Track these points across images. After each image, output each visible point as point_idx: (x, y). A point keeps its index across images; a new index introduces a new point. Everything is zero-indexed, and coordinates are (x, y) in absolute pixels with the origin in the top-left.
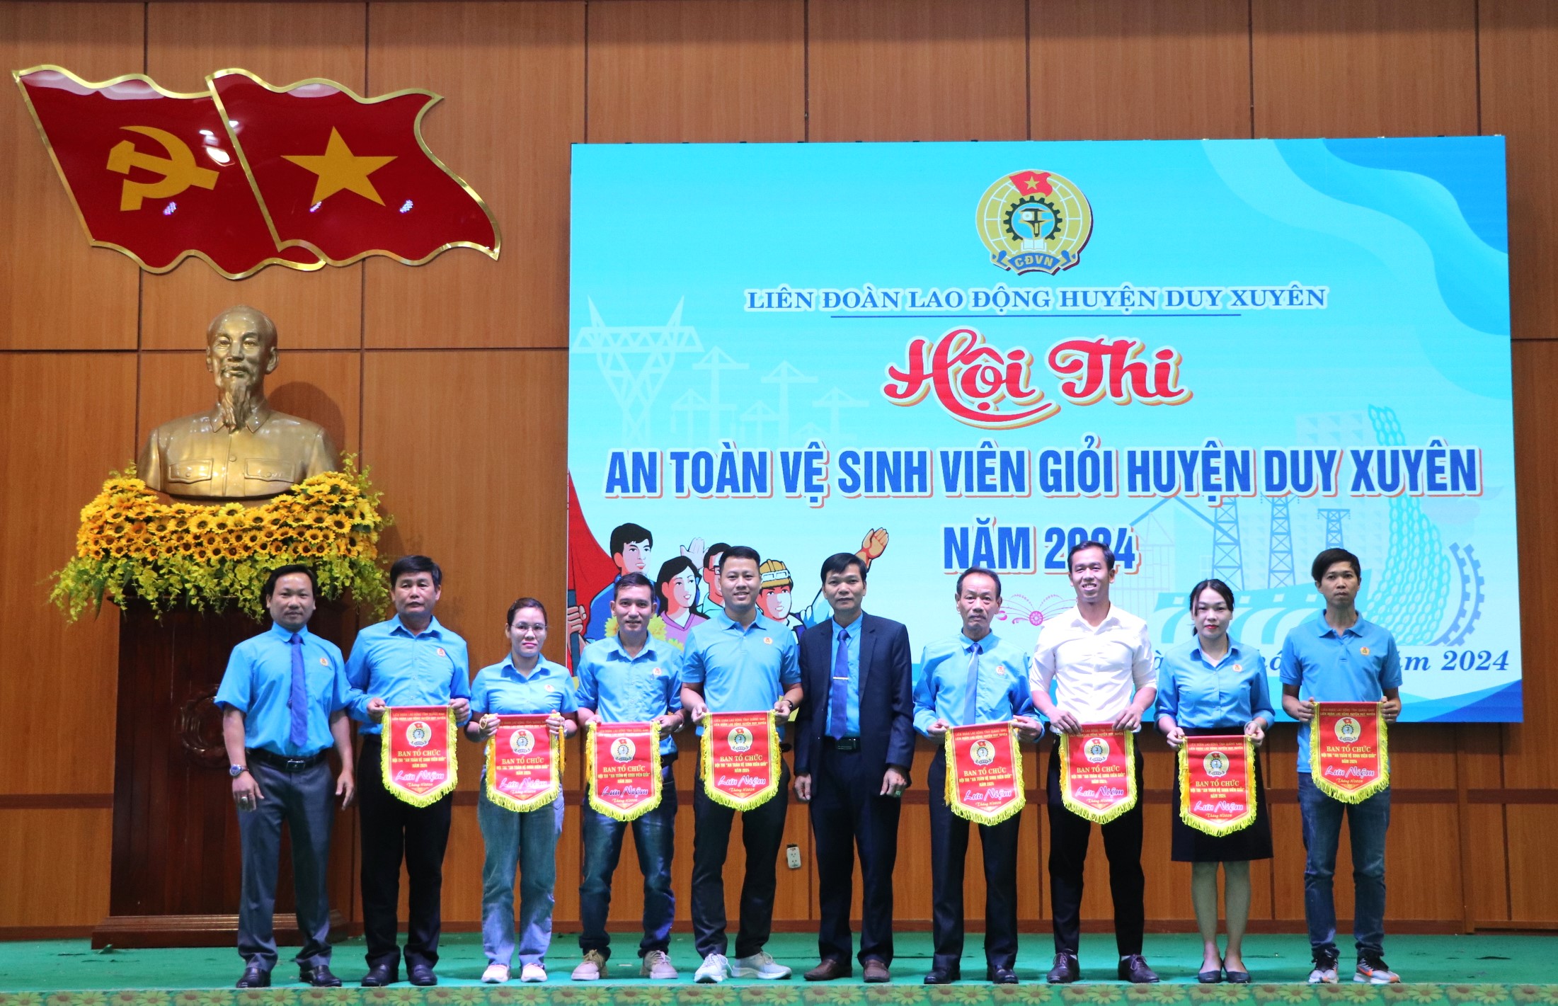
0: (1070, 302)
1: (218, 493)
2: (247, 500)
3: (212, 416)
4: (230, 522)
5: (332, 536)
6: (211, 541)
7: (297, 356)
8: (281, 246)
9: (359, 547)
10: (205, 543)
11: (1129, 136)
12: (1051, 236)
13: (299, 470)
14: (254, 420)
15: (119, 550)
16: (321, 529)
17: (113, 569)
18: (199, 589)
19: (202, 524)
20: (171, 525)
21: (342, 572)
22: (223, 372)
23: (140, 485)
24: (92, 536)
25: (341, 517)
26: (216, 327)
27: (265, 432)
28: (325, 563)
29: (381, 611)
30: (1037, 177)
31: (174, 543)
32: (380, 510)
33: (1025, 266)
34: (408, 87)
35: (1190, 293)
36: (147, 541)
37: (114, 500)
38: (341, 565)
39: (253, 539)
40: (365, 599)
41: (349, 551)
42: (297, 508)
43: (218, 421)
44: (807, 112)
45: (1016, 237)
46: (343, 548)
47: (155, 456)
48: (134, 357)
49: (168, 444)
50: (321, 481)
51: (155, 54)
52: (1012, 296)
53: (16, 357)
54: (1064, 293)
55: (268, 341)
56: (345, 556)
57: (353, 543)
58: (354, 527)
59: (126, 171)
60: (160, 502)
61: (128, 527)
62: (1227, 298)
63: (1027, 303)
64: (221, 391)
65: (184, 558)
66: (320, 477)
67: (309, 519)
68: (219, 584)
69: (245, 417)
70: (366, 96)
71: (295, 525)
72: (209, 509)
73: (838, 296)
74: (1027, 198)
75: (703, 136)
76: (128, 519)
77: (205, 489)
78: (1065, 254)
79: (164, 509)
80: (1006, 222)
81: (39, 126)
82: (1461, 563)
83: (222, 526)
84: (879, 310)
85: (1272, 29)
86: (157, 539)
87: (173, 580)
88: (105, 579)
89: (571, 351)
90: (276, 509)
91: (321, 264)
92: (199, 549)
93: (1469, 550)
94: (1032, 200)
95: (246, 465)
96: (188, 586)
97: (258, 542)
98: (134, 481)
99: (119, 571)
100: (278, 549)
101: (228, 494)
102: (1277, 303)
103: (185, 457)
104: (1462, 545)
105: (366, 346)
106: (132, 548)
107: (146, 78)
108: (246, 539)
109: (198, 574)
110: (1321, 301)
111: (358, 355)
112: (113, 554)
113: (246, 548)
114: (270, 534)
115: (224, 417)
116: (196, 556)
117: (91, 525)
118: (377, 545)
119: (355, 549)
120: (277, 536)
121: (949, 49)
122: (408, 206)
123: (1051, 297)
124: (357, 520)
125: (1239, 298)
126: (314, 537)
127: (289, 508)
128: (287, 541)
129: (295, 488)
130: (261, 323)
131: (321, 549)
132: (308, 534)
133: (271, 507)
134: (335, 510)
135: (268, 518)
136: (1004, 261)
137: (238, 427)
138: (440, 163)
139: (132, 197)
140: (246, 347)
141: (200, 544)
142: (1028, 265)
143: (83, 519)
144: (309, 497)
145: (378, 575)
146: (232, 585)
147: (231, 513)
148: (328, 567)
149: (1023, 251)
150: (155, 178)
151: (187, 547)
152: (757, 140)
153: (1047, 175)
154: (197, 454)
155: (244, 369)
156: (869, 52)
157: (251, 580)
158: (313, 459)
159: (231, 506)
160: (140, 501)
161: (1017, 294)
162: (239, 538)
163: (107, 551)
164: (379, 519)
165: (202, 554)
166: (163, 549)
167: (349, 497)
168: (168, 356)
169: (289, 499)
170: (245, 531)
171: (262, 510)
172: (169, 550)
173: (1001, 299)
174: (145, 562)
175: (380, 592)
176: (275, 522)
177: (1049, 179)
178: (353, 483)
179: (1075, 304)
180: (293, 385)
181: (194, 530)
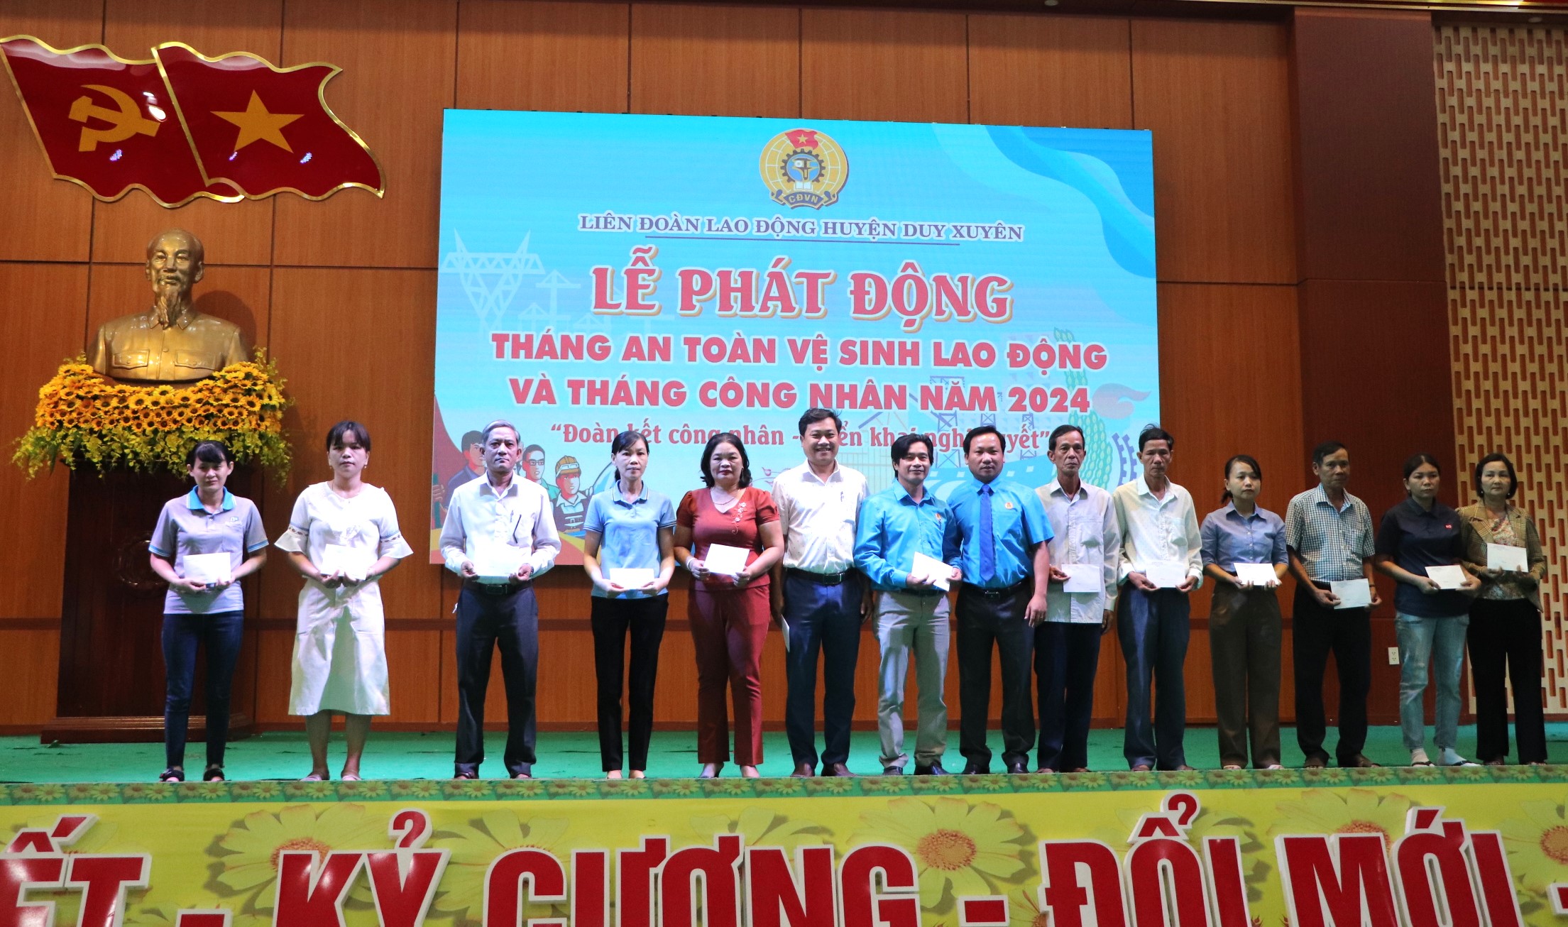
0: (830, 231)
1: (153, 377)
2: (177, 383)
3: (149, 316)
4: (162, 400)
5: (245, 413)
6: (146, 416)
7: (219, 269)
9: (267, 423)
10: (141, 417)
11: (877, 118)
12: (817, 180)
13: (219, 360)
14: (183, 320)
15: (71, 422)
16: (236, 407)
17: (65, 436)
18: (136, 454)
19: (139, 402)
20: (114, 402)
21: (252, 442)
22: (159, 281)
23: (89, 369)
24: (48, 410)
25: (253, 398)
26: (156, 242)
27: (190, 329)
28: (239, 435)
29: (283, 474)
30: (806, 134)
31: (116, 416)
32: (283, 394)
33: (797, 202)
34: (315, 60)
35: (921, 226)
36: (93, 414)
37: (68, 381)
38: (253, 437)
39: (181, 414)
40: (270, 464)
41: (259, 425)
42: (217, 390)
43: (154, 320)
44: (629, 90)
45: (790, 180)
46: (254, 423)
47: (101, 347)
48: (86, 267)
49: (113, 336)
50: (237, 369)
51: (111, 29)
52: (786, 225)
54: (826, 224)
55: (196, 256)
56: (255, 430)
57: (262, 419)
58: (263, 407)
59: (85, 120)
60: (105, 383)
61: (78, 403)
62: (949, 230)
63: (797, 230)
64: (158, 296)
65: (124, 429)
66: (236, 366)
67: (227, 399)
68: (152, 450)
69: (176, 317)
70: (281, 67)
71: (215, 404)
72: (145, 389)
73: (651, 221)
74: (799, 150)
75: (548, 105)
76: (78, 397)
77: (142, 374)
78: (827, 194)
79: (109, 389)
80: (782, 168)
81: (15, 83)
82: (1121, 449)
83: (155, 403)
84: (684, 232)
85: (983, 43)
86: (102, 413)
87: (115, 446)
88: (59, 445)
89: (440, 271)
90: (200, 390)
91: (241, 197)
92: (136, 422)
93: (1126, 439)
94: (802, 152)
95: (176, 354)
96: (127, 451)
97: (185, 416)
98: (84, 367)
99: (70, 438)
100: (201, 423)
101: (161, 378)
102: (986, 236)
103: (126, 347)
104: (1121, 435)
105: (276, 263)
106: (81, 420)
107: (104, 48)
108: (175, 415)
109: (135, 441)
110: (1019, 236)
111: (268, 270)
112: (66, 424)
113: (175, 422)
114: (194, 411)
115: (159, 317)
116: (134, 428)
117: (48, 401)
118: (281, 421)
119: (264, 424)
120: (200, 412)
121: (740, 47)
122: (308, 157)
123: (816, 226)
124: (266, 401)
125: (958, 231)
126: (231, 414)
127: (211, 390)
128: (209, 417)
129: (216, 374)
130: (192, 243)
131: (236, 423)
132: (226, 411)
133: (196, 389)
134: (248, 392)
135: (193, 398)
136: (781, 197)
137: (170, 325)
138: (337, 121)
139: (88, 141)
140: (179, 261)
141: (138, 418)
142: (799, 201)
143: (42, 396)
144: (227, 382)
145: (282, 445)
146: (163, 451)
147: (163, 393)
148: (242, 438)
149: (795, 190)
150: (107, 126)
151: (126, 420)
152: (590, 111)
153: (815, 133)
154: (136, 345)
155: (177, 279)
156: (678, 46)
157: (178, 447)
158: (231, 352)
159: (163, 388)
160: (88, 382)
161: (790, 223)
162: (169, 414)
163: (60, 422)
164: (283, 401)
165: (139, 426)
166: (107, 422)
167: (260, 382)
168: (114, 268)
169: (211, 383)
170: (175, 407)
171: (188, 392)
172: (112, 422)
173: (778, 227)
174: (92, 431)
175: (282, 459)
176: (199, 401)
177: (816, 137)
178: (263, 372)
179: (834, 232)
180: (215, 293)
181: (133, 406)
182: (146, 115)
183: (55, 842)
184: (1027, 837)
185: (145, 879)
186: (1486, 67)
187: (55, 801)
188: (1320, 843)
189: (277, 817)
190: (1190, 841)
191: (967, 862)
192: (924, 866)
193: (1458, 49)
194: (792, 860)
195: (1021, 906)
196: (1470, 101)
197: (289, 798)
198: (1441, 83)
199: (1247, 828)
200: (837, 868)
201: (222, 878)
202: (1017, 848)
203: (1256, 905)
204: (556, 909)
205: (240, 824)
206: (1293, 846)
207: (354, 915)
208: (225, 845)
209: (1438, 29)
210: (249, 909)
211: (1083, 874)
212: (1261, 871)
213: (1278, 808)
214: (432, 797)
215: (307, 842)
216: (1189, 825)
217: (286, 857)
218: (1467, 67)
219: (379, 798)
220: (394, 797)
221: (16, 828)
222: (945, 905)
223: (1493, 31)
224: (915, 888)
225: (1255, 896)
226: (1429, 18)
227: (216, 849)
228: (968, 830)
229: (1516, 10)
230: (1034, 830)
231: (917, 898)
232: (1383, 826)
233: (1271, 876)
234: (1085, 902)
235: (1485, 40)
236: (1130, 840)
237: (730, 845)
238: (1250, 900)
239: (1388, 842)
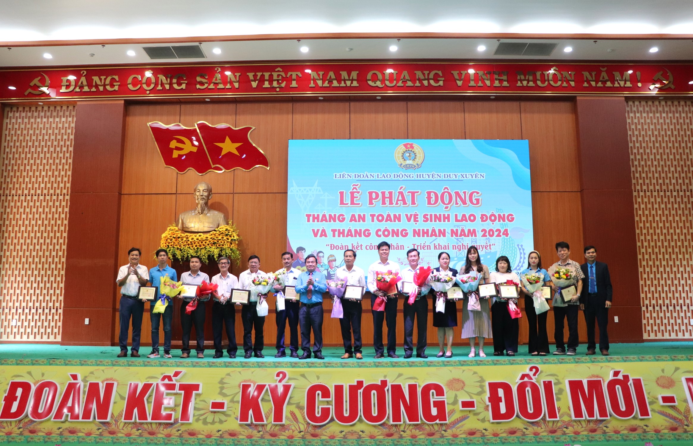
0: (419, 177)
1: (197, 231)
2: (204, 233)
3: (195, 211)
4: (200, 238)
5: (226, 242)
6: (195, 243)
7: (217, 195)
8: (213, 166)
9: (233, 245)
11: (434, 138)
12: (414, 160)
13: (217, 225)
14: (205, 212)
15: (171, 246)
16: (223, 240)
17: (170, 250)
19: (192, 239)
20: (185, 239)
22: (198, 199)
23: (177, 228)
24: (165, 242)
25: (228, 237)
26: (197, 186)
27: (209, 215)
29: (238, 262)
30: (410, 144)
31: (185, 244)
32: (238, 235)
34: (246, 125)
35: (450, 175)
36: (178, 243)
37: (170, 232)
38: (228, 250)
40: (235, 258)
42: (217, 235)
43: (197, 212)
44: (350, 132)
45: (405, 160)
46: (229, 245)
47: (180, 221)
48: (175, 195)
49: (184, 218)
50: (223, 228)
51: (182, 118)
53: (146, 195)
54: (417, 175)
55: (210, 191)
56: (229, 248)
57: (231, 244)
58: (232, 240)
59: (174, 147)
60: (182, 233)
61: (174, 239)
62: (459, 176)
63: (408, 177)
64: (198, 204)
65: (188, 248)
66: (223, 226)
67: (220, 238)
69: (203, 211)
70: (235, 128)
71: (216, 239)
73: (358, 175)
74: (407, 150)
75: (323, 137)
76: (174, 237)
77: (193, 230)
78: (417, 164)
79: (183, 235)
81: (153, 136)
83: (198, 239)
84: (369, 179)
85: (469, 112)
86: (181, 243)
87: (185, 253)
89: (288, 193)
91: (223, 171)
93: (522, 246)
95: (204, 223)
97: (207, 244)
98: (175, 227)
99: (171, 251)
100: (212, 245)
101: (199, 231)
102: (472, 178)
103: (188, 221)
104: (520, 245)
105: (234, 192)
106: (175, 245)
107: (180, 124)
108: (204, 243)
109: (191, 252)
110: (483, 177)
111: (232, 195)
113: (204, 245)
114: (210, 241)
117: (164, 239)
118: (238, 244)
120: (212, 242)
121: (387, 116)
123: (414, 176)
124: (232, 238)
125: (463, 176)
127: (215, 235)
128: (214, 243)
129: (216, 229)
130: (208, 186)
131: (223, 245)
132: (220, 241)
134: (227, 235)
135: (209, 237)
136: (402, 166)
137: (202, 214)
138: (254, 145)
139: (175, 154)
140: (204, 193)
141: (192, 244)
142: (408, 167)
143: (162, 237)
144: (220, 232)
145: (238, 252)
148: (225, 250)
150: (181, 149)
151: (189, 245)
152: (337, 139)
153: (413, 144)
154: (191, 220)
155: (204, 198)
156: (366, 116)
157: (205, 253)
158: (221, 222)
160: (176, 233)
161: (405, 175)
162: (202, 242)
163: (168, 246)
164: (238, 238)
165: (192, 246)
166: (182, 245)
167: (230, 232)
168: (184, 195)
169: (215, 232)
170: (203, 240)
171: (208, 235)
172: (184, 246)
173: (401, 176)
174: (178, 249)
175: (239, 257)
176: (211, 238)
178: (231, 228)
180: (216, 203)
181: (190, 240)
182: (193, 145)
183: (173, 379)
184: (482, 380)
185: (200, 391)
186: (645, 115)
187: (173, 366)
188: (581, 382)
189: (240, 372)
190: (537, 382)
191: (462, 388)
192: (448, 390)
193: (635, 109)
194: (404, 388)
195: (480, 403)
196: (639, 127)
197: (243, 367)
198: (629, 121)
199: (556, 377)
200: (419, 390)
201: (224, 391)
202: (479, 384)
203: (559, 402)
204: (328, 403)
205: (228, 375)
206: (571, 383)
207: (264, 403)
208: (224, 381)
209: (627, 102)
210: (232, 401)
211: (501, 392)
212: (561, 391)
213: (567, 371)
214: (288, 367)
215: (249, 381)
216: (536, 376)
217: (243, 385)
218: (638, 115)
219: (271, 367)
220: (276, 367)
221: (162, 374)
222: (455, 402)
223: (647, 102)
224: (445, 397)
225: (559, 399)
226: (624, 99)
227: (221, 382)
228: (463, 378)
229: (655, 95)
230: (484, 378)
231: (445, 400)
232: (602, 376)
233: (564, 393)
234: (501, 402)
235: (644, 106)
236: (517, 381)
237: (384, 383)
238: (557, 401)
239: (604, 382)
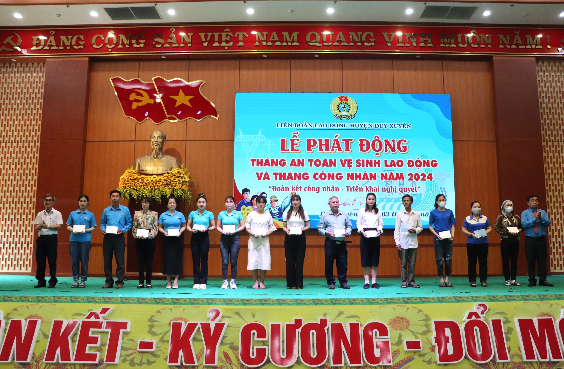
0: (352, 126)
1: (151, 173)
2: (158, 175)
3: (150, 155)
4: (154, 180)
5: (178, 183)
7: (171, 142)
8: (168, 116)
9: (184, 186)
10: (148, 185)
13: (170, 168)
14: (160, 156)
15: (128, 186)
16: (175, 181)
17: (127, 191)
18: (146, 195)
19: (147, 180)
21: (180, 192)
22: (153, 145)
23: (134, 171)
24: (122, 183)
25: (180, 179)
26: (152, 134)
27: (163, 159)
28: (176, 190)
29: (189, 201)
30: (344, 97)
31: (141, 185)
32: (189, 178)
33: (342, 118)
35: (380, 125)
36: (135, 184)
37: (127, 175)
38: (180, 190)
39: (159, 184)
40: (185, 198)
41: (182, 187)
42: (170, 177)
43: (152, 156)
44: (291, 86)
45: (340, 111)
46: (180, 186)
47: (137, 165)
48: (134, 142)
49: (140, 162)
50: (175, 170)
51: (141, 73)
52: (339, 125)
54: (351, 124)
55: (164, 138)
56: (181, 188)
57: (183, 185)
58: (183, 181)
61: (130, 181)
62: (388, 126)
63: (342, 126)
64: (153, 149)
65: (143, 188)
66: (175, 169)
67: (172, 179)
68: (151, 194)
69: (158, 155)
70: (188, 82)
71: (169, 180)
72: (149, 177)
73: (298, 124)
74: (342, 102)
75: (267, 91)
76: (130, 179)
77: (148, 172)
78: (351, 115)
79: (139, 177)
80: (337, 108)
81: (115, 90)
83: (152, 181)
84: (308, 128)
85: (398, 69)
86: (137, 184)
87: (141, 193)
88: (125, 193)
89: (235, 141)
90: (165, 177)
91: (177, 120)
92: (146, 186)
93: (444, 188)
94: (343, 103)
95: (158, 166)
96: (144, 195)
97: (160, 184)
99: (128, 191)
100: (165, 186)
101: (154, 173)
102: (400, 127)
103: (144, 165)
104: (442, 188)
105: (187, 140)
106: (131, 186)
107: (138, 78)
108: (158, 184)
109: (146, 192)
110: (410, 127)
111: (185, 142)
112: (127, 187)
113: (158, 186)
114: (163, 183)
115: (153, 155)
116: (146, 188)
117: (122, 180)
118: (189, 186)
119: (183, 187)
120: (165, 183)
121: (324, 72)
123: (348, 125)
124: (184, 180)
125: (391, 126)
126: (173, 183)
127: (168, 177)
128: (167, 184)
129: (169, 172)
130: (162, 133)
131: (175, 186)
132: (172, 183)
133: (163, 176)
134: (179, 177)
135: (163, 179)
136: (337, 117)
137: (156, 158)
138: (205, 97)
139: (135, 106)
140: (159, 139)
141: (147, 185)
142: (343, 117)
143: (121, 179)
144: (172, 174)
145: (189, 193)
146: (154, 195)
147: (154, 178)
148: (176, 191)
149: (341, 114)
151: (144, 186)
152: (279, 92)
153: (347, 97)
154: (147, 164)
155: (158, 144)
156: (305, 72)
157: (158, 193)
158: (174, 165)
159: (154, 176)
160: (133, 175)
161: (340, 124)
162: (156, 184)
163: (125, 186)
164: (189, 180)
165: (147, 187)
166: (138, 186)
167: (182, 174)
168: (141, 142)
169: (168, 174)
170: (157, 182)
171: (161, 177)
172: (140, 186)
173: (336, 125)
174: (134, 189)
175: (189, 197)
176: (164, 180)
177: (347, 98)
178: (183, 171)
179: (354, 127)
180: (170, 149)
181: (146, 182)
183: (100, 316)
184: (427, 319)
185: (128, 329)
186: (553, 74)
187: (101, 302)
188: (531, 320)
189: (171, 310)
190: (485, 320)
191: (407, 327)
192: (392, 329)
193: (544, 68)
194: (345, 327)
195: (426, 343)
196: (548, 84)
197: (175, 303)
198: (539, 79)
199: (504, 315)
200: (361, 330)
201: (153, 330)
202: (424, 323)
203: (508, 342)
204: (264, 343)
205: (159, 312)
206: (521, 322)
207: (196, 343)
208: (154, 319)
209: (537, 62)
210: (162, 340)
211: (448, 332)
212: (510, 330)
213: (515, 308)
214: (222, 304)
215: (181, 318)
216: (484, 315)
217: (173, 323)
218: (547, 74)
219: (204, 304)
220: (210, 304)
221: (89, 311)
222: (399, 342)
223: (554, 63)
224: (389, 337)
225: (508, 339)
226: (535, 59)
227: (151, 320)
228: (407, 317)
229: (562, 56)
230: (430, 317)
231: (389, 340)
232: (553, 315)
233: (513, 332)
234: (449, 342)
235: (552, 66)
236: (464, 320)
237: (324, 322)
238: (506, 341)
239: (555, 320)
